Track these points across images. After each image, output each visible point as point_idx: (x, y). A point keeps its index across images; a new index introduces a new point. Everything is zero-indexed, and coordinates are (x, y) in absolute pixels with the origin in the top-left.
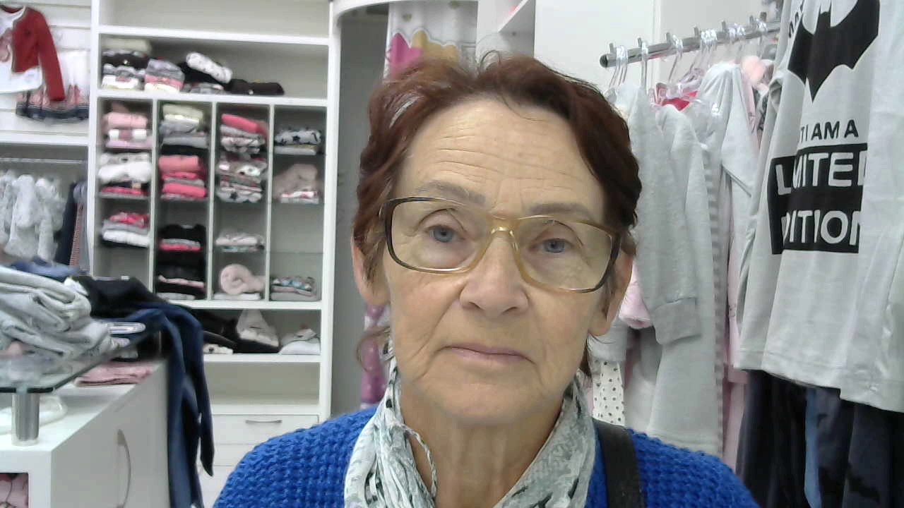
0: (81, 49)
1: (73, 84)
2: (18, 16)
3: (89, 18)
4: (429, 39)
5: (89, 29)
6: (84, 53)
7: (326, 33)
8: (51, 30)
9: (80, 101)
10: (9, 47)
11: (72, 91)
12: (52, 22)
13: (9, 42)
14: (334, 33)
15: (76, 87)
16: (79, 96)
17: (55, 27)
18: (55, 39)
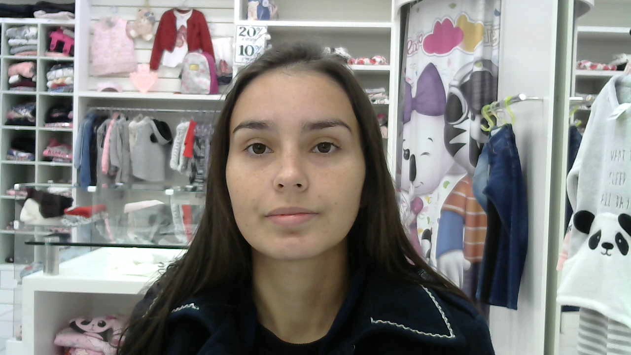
0: (227, 36)
1: (223, 60)
2: (188, 16)
3: (232, 15)
4: (468, 20)
5: (232, 23)
6: (230, 38)
7: (389, 20)
8: (209, 25)
9: (228, 71)
10: (183, 38)
11: (222, 64)
12: (208, 19)
13: (183, 34)
14: (395, 19)
15: (225, 62)
16: (227, 68)
17: (210, 22)
18: (211, 31)
